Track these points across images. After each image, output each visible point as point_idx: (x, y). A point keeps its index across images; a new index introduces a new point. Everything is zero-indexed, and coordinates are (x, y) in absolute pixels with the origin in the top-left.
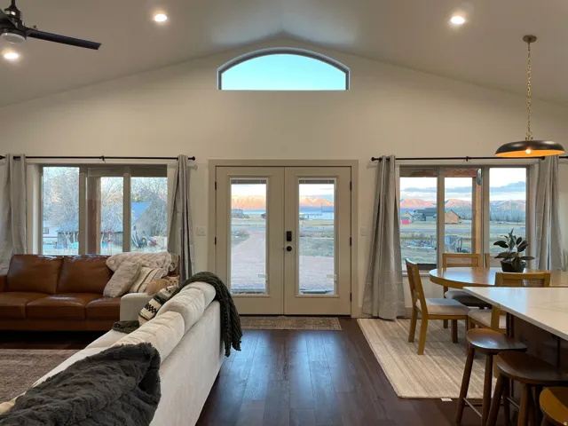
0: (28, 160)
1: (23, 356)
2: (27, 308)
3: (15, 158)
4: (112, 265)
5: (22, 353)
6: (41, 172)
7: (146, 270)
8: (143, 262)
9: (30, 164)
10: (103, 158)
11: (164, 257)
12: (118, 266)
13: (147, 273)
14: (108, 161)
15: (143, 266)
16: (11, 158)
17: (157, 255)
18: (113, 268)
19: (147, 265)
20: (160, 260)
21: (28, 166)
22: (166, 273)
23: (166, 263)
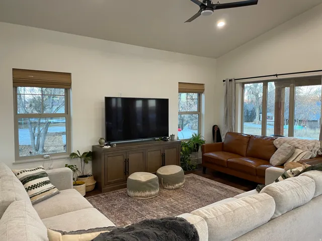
0: (237, 81)
1: (222, 188)
2: (227, 162)
3: (230, 80)
4: (276, 144)
5: (222, 186)
6: (243, 87)
7: (299, 151)
8: (297, 146)
9: (237, 83)
10: (276, 75)
11: (314, 144)
12: (280, 146)
13: (299, 153)
14: (279, 77)
15: (297, 148)
16: (228, 81)
17: (309, 141)
18: (277, 146)
19: (300, 147)
20: (310, 145)
21: (236, 84)
22: (315, 155)
23: (315, 148)
